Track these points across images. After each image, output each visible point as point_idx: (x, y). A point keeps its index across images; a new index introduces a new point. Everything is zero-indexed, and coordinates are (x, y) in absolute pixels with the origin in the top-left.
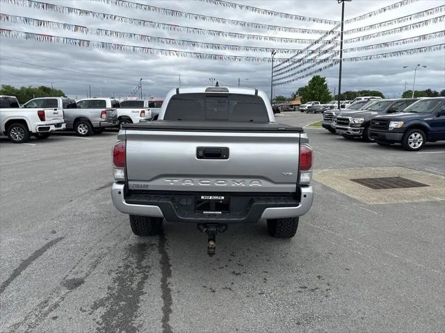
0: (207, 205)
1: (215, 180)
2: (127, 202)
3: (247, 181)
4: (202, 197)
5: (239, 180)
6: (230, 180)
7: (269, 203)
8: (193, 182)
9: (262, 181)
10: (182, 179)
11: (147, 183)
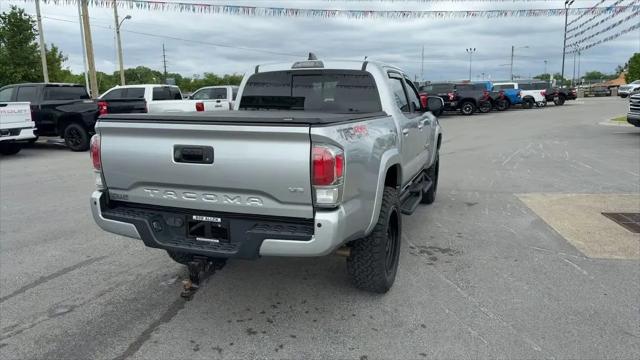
0: (201, 230)
1: (202, 193)
2: (103, 216)
3: (245, 197)
4: (194, 217)
5: (232, 195)
6: (220, 195)
7: (268, 232)
8: (176, 195)
9: (264, 199)
10: (163, 190)
11: (126, 193)
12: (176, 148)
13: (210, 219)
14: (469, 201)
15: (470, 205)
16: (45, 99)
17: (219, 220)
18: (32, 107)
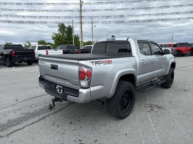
3: (65, 81)
4: (57, 85)
5: (62, 80)
9: (69, 82)
10: (50, 77)
12: (51, 65)
13: (60, 87)
14: (185, 89)
15: (185, 90)
16: (67, 49)
17: (62, 87)
18: (63, 51)
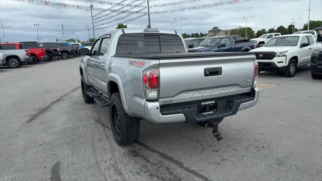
0: (204, 109)
1: (212, 90)
2: (162, 114)
3: (230, 88)
4: (202, 103)
5: (225, 88)
6: (220, 89)
7: (242, 100)
8: (200, 93)
9: (236, 87)
10: (193, 92)
11: (172, 99)
12: (205, 70)
13: (210, 102)
17: (214, 102)
